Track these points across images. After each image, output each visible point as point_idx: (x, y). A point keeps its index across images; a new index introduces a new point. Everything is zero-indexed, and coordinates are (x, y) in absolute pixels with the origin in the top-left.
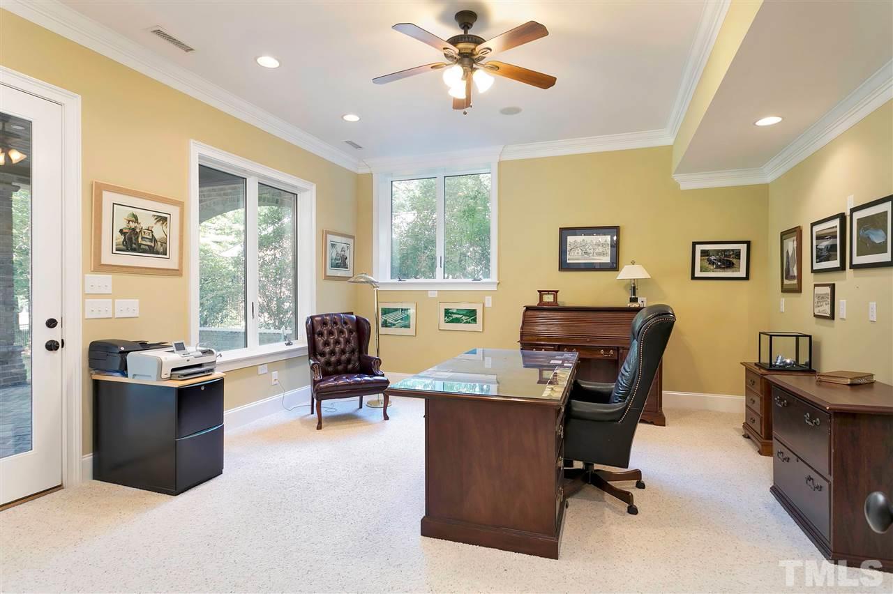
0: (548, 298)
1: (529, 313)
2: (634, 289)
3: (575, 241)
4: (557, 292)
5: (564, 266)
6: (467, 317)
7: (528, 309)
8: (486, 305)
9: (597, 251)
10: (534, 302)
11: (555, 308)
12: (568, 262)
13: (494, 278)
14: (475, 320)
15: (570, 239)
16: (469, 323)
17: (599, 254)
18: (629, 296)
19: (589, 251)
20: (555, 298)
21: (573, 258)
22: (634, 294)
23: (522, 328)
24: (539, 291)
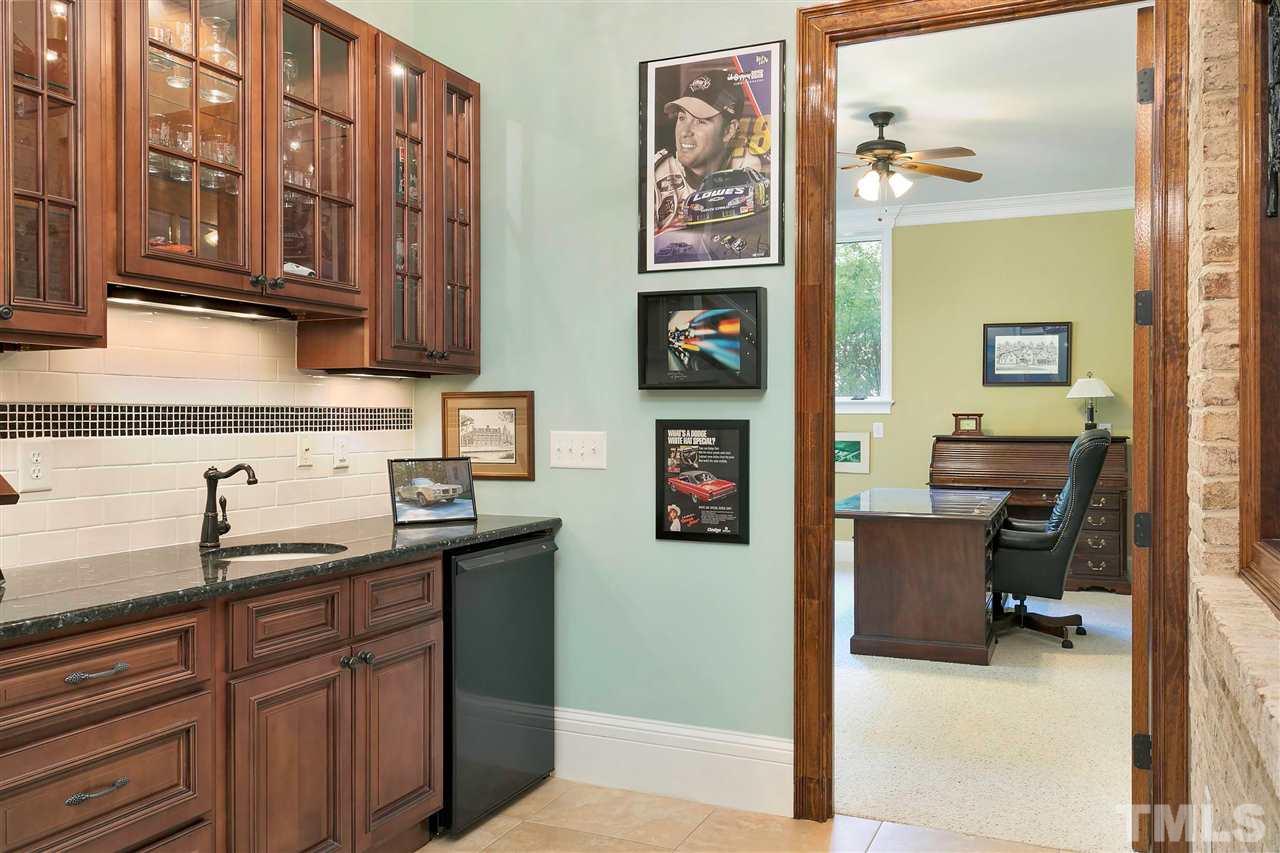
0: (968, 425)
1: (941, 445)
2: (1091, 411)
3: (1007, 343)
4: (981, 415)
5: (990, 378)
6: (846, 453)
7: (940, 439)
8: (875, 435)
9: (1039, 357)
10: (948, 430)
11: (979, 439)
12: (997, 372)
13: (886, 395)
14: (858, 457)
15: (1000, 341)
16: (850, 461)
17: (1041, 362)
18: (1084, 420)
19: (1028, 358)
20: (978, 424)
21: (1004, 366)
22: (1092, 419)
23: (932, 466)
24: (955, 415)
